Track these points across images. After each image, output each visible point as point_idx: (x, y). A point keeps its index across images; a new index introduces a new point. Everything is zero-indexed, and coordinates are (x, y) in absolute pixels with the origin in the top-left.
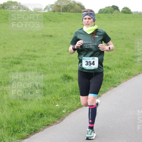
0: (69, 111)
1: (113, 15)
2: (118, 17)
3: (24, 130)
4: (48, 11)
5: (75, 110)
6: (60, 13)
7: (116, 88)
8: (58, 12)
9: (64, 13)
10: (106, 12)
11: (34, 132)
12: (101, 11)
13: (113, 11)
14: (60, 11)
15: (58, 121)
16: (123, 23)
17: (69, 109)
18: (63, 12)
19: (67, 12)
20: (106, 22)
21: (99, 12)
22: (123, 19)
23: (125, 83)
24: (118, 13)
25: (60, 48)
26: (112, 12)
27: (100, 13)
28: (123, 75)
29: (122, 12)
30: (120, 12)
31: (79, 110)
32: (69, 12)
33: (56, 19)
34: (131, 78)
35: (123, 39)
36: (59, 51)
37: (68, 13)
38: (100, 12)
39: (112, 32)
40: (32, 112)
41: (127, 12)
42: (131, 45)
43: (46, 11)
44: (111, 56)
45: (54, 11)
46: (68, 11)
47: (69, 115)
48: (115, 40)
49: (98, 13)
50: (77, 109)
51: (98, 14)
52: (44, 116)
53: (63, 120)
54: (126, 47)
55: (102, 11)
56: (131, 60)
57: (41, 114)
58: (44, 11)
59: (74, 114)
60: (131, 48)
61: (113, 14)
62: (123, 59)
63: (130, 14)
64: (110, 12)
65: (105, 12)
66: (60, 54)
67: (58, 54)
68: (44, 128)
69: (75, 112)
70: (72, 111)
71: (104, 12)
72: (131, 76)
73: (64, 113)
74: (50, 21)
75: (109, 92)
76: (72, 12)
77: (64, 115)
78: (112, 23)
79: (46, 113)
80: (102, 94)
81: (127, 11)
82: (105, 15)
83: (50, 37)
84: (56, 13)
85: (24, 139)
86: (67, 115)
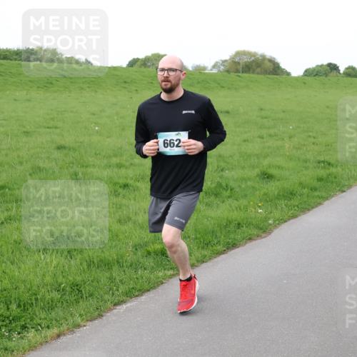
0: (277, 222)
1: (329, 80)
2: (337, 83)
3: (219, 242)
4: (218, 72)
5: (286, 221)
6: (239, 74)
8: (235, 72)
9: (246, 75)
10: (317, 75)
11: (233, 246)
12: (308, 73)
13: (329, 73)
14: (237, 71)
15: (263, 235)
17: (278, 220)
18: (243, 72)
19: (250, 73)
20: (316, 91)
21: (304, 74)
22: (345, 87)
24: (338, 76)
25: (246, 132)
26: (326, 75)
27: (306, 75)
29: (344, 74)
30: (340, 74)
31: (292, 221)
32: (253, 73)
33: (233, 85)
36: (245, 136)
37: (252, 75)
40: (225, 221)
43: (215, 71)
44: (331, 146)
45: (228, 71)
46: (251, 70)
47: (278, 227)
49: (302, 76)
50: (289, 220)
52: (243, 227)
53: (270, 233)
57: (239, 224)
58: (211, 70)
59: (285, 226)
61: (329, 78)
64: (324, 74)
65: (315, 74)
66: (248, 141)
67: (245, 141)
68: (246, 243)
69: (286, 224)
70: (283, 223)
71: (312, 73)
73: (270, 225)
74: (223, 87)
75: (333, 198)
76: (258, 73)
77: (270, 227)
78: (328, 92)
79: (245, 222)
80: (324, 201)
82: (316, 79)
83: (227, 114)
84: (233, 75)
85: (220, 254)
86: (276, 227)
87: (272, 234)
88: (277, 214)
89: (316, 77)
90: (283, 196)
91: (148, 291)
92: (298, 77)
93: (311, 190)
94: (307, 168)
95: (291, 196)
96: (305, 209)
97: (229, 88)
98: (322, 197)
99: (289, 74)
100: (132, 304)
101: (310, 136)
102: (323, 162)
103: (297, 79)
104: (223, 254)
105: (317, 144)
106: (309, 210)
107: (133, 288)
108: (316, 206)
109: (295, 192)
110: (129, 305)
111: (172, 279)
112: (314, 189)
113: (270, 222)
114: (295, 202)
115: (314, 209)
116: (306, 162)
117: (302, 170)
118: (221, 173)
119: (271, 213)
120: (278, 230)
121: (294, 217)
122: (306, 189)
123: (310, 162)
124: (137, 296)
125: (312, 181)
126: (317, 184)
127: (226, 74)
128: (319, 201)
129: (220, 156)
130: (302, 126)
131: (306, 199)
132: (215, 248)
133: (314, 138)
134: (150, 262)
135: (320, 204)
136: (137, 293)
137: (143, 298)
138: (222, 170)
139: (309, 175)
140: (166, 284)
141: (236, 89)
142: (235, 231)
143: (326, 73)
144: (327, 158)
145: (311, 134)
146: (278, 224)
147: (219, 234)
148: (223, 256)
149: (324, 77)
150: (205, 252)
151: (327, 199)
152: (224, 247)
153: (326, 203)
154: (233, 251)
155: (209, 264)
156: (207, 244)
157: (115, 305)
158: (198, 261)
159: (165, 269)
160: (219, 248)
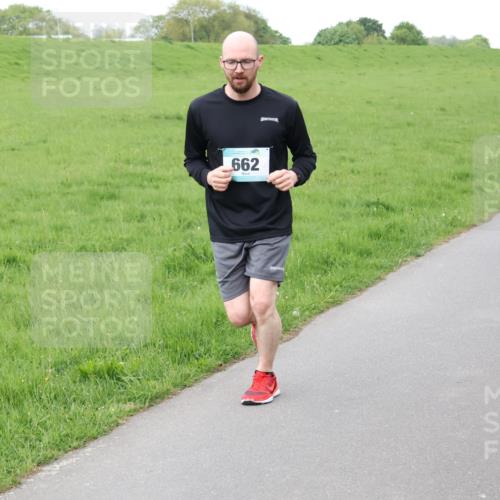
0: (307, 313)
1: (365, 50)
2: (381, 57)
3: (208, 352)
4: (147, 39)
5: (322, 312)
7: (421, 259)
8: (183, 40)
10: (341, 41)
11: (234, 357)
13: (364, 37)
14: (184, 38)
16: (401, 75)
17: (308, 309)
18: (195, 40)
19: (209, 41)
20: (342, 73)
21: (315, 40)
22: (397, 63)
23: (445, 245)
24: (380, 43)
26: (359, 41)
27: (319, 43)
28: (435, 225)
29: (392, 38)
30: (385, 38)
31: (333, 310)
33: (179, 64)
34: (459, 233)
35: (409, 124)
38: (319, 39)
39: (369, 102)
41: (408, 39)
42: (441, 143)
43: (140, 38)
44: (386, 174)
45: (165, 38)
46: (213, 36)
47: (309, 322)
48: (386, 128)
49: (314, 44)
50: (328, 308)
51: (314, 47)
53: (297, 333)
54: (427, 148)
55: (326, 37)
56: (449, 187)
58: (132, 36)
59: (320, 320)
60: (442, 152)
61: (364, 46)
62: (423, 183)
63: (419, 44)
64: (354, 40)
65: (337, 39)
69: (323, 315)
70: (317, 314)
71: (332, 39)
72: (459, 229)
73: (295, 318)
75: (403, 268)
77: (296, 322)
78: (364, 74)
80: (387, 274)
81: (408, 36)
82: (340, 50)
83: (177, 121)
84: (178, 45)
85: (213, 372)
86: (305, 322)
87: (301, 334)
88: (306, 299)
89: (340, 46)
90: (312, 267)
91: (95, 438)
92: (306, 46)
93: (362, 255)
94: (346, 217)
95: (325, 267)
96: (355, 288)
97: (173, 72)
98: (382, 267)
99: (285, 41)
100: (69, 462)
101: (343, 158)
102: (377, 204)
103: (302, 50)
104: (218, 371)
105: (359, 172)
106: (361, 290)
107: (67, 435)
108: (374, 283)
109: (331, 259)
110: (64, 463)
111: (135, 418)
112: (365, 253)
113: (295, 313)
114: (334, 276)
115: (371, 289)
116: (344, 205)
117: (338, 221)
118: (188, 231)
119: (294, 297)
120: (309, 326)
121: (336, 303)
122: (351, 254)
123: (350, 205)
124: (75, 448)
125: (360, 240)
126: (371, 244)
127: (162, 42)
128: (378, 273)
129: (181, 201)
130: (326, 139)
131: (353, 272)
132: (202, 361)
133: (352, 161)
134: (88, 390)
135: (380, 279)
136: (75, 444)
137: (89, 450)
138: (189, 225)
139: (354, 229)
140: (124, 427)
141: (186, 72)
142: (234, 332)
143: (357, 38)
144: (383, 198)
145: (343, 154)
146: (310, 317)
147: (206, 338)
148: (218, 375)
149: (354, 46)
150: (186, 370)
151: (390, 269)
152: (218, 358)
153: (391, 276)
154: (235, 366)
155: (197, 388)
156: (188, 356)
157: (39, 464)
158: (175, 386)
159: (118, 402)
160: (211, 361)
